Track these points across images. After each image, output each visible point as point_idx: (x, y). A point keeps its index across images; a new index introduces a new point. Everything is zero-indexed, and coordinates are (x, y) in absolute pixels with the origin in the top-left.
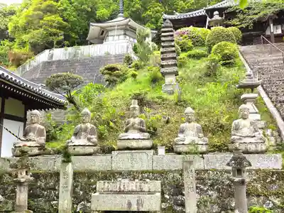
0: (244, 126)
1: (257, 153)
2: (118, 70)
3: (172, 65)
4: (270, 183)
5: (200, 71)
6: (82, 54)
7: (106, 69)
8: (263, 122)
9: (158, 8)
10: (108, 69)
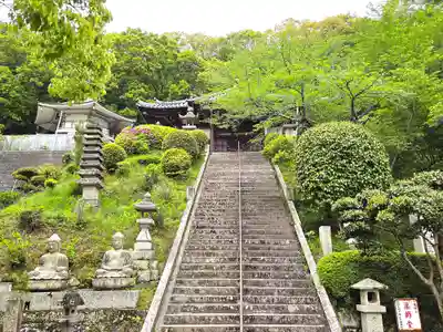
0: (114, 258)
1: (115, 289)
2: (36, 174)
3: (92, 176)
4: (116, 324)
5: (139, 182)
6: (9, 147)
7: (20, 173)
8: (150, 253)
9: (142, 90)
10: (24, 173)
